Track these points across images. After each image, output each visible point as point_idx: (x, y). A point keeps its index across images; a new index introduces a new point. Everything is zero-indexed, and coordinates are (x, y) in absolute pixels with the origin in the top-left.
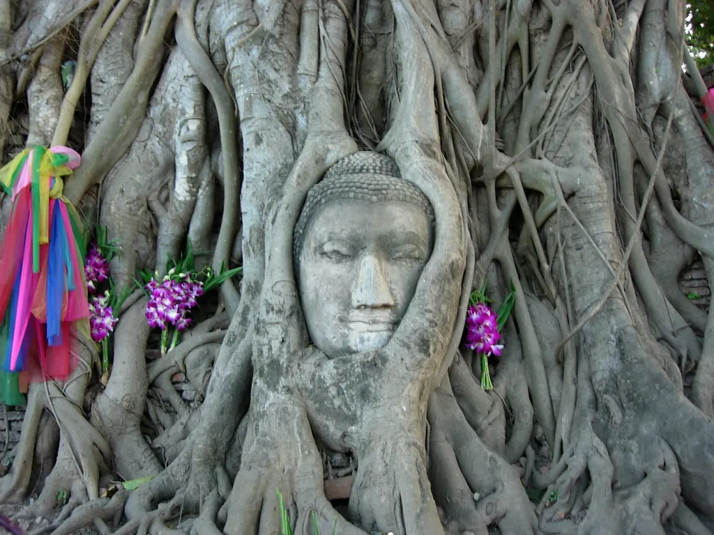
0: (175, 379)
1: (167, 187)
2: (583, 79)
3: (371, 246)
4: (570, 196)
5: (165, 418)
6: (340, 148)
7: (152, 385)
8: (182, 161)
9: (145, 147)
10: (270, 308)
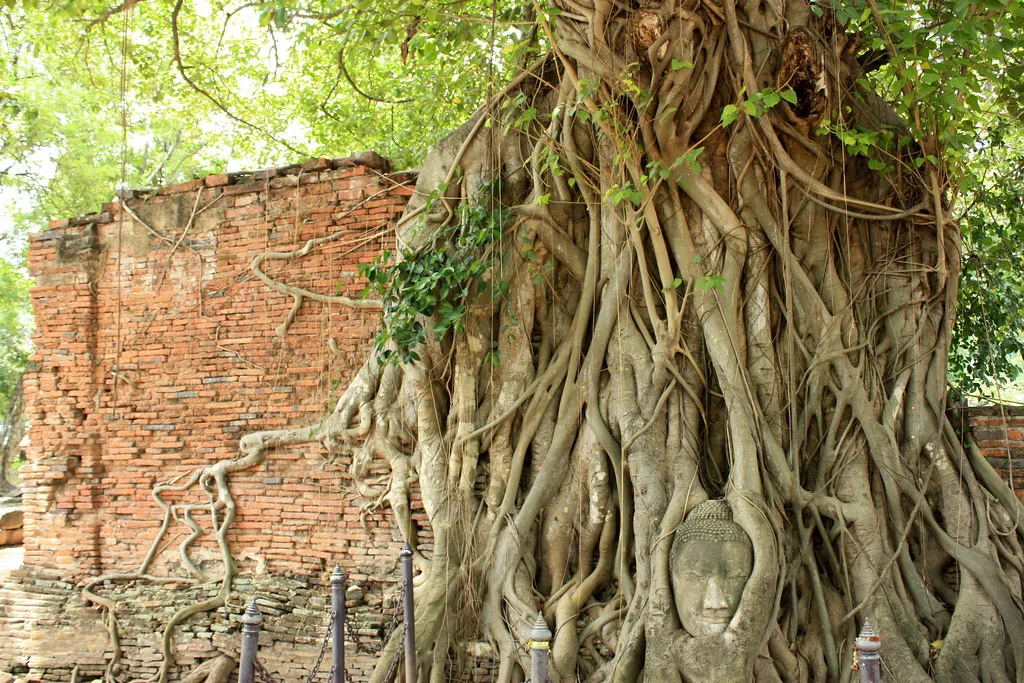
0: (595, 642)
2: (860, 441)
4: (850, 525)
6: (697, 497)
7: (582, 646)
8: (594, 498)
9: (569, 489)
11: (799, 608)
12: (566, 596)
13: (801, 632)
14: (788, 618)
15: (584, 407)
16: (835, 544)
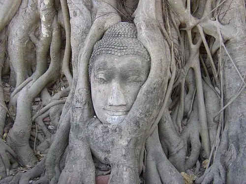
0: (45, 120)
1: (37, 29)
3: (117, 77)
4: (226, 42)
5: (40, 137)
6: (112, 20)
7: (34, 123)
8: (43, 19)
9: (25, 11)
10: (77, 101)
11: (186, 100)
12: (24, 89)
13: (186, 117)
14: (177, 108)
16: (215, 56)
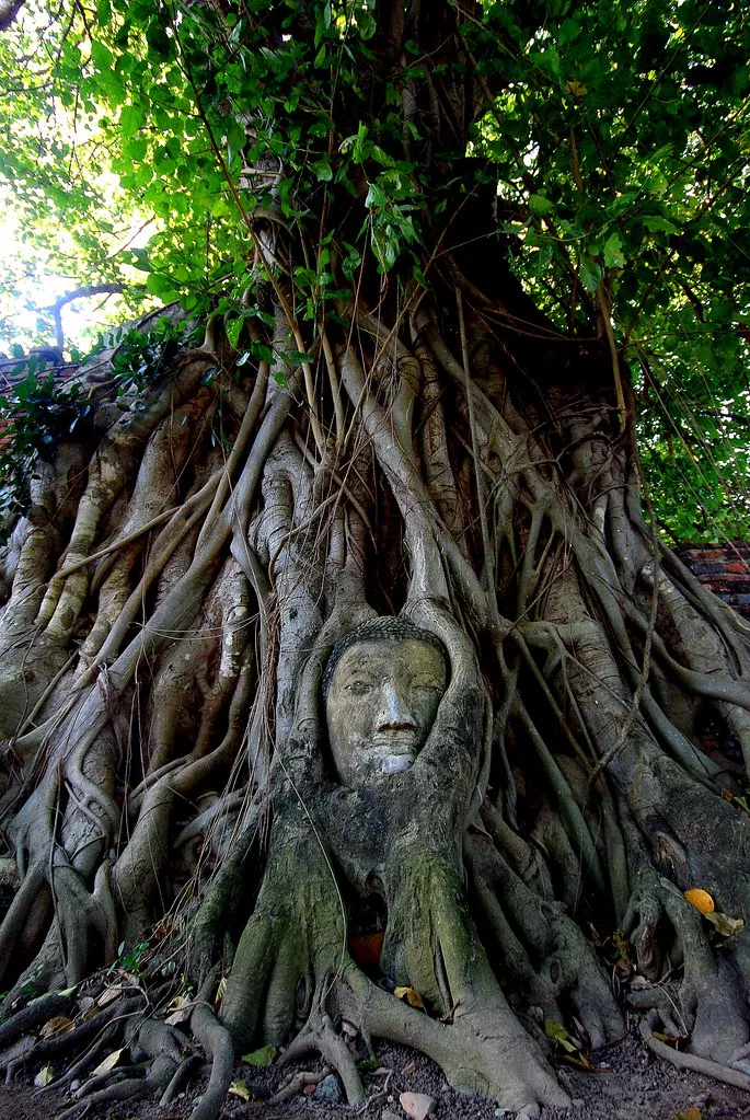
2: (566, 556)
6: (363, 613)
8: (228, 641)
9: (197, 632)
12: (166, 778)
15: (230, 537)
